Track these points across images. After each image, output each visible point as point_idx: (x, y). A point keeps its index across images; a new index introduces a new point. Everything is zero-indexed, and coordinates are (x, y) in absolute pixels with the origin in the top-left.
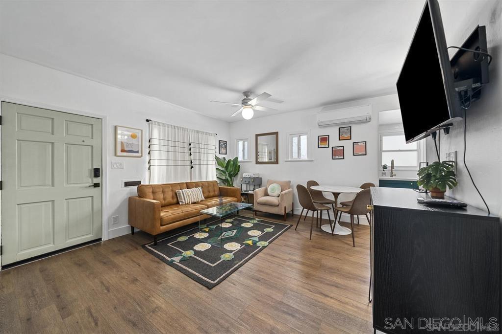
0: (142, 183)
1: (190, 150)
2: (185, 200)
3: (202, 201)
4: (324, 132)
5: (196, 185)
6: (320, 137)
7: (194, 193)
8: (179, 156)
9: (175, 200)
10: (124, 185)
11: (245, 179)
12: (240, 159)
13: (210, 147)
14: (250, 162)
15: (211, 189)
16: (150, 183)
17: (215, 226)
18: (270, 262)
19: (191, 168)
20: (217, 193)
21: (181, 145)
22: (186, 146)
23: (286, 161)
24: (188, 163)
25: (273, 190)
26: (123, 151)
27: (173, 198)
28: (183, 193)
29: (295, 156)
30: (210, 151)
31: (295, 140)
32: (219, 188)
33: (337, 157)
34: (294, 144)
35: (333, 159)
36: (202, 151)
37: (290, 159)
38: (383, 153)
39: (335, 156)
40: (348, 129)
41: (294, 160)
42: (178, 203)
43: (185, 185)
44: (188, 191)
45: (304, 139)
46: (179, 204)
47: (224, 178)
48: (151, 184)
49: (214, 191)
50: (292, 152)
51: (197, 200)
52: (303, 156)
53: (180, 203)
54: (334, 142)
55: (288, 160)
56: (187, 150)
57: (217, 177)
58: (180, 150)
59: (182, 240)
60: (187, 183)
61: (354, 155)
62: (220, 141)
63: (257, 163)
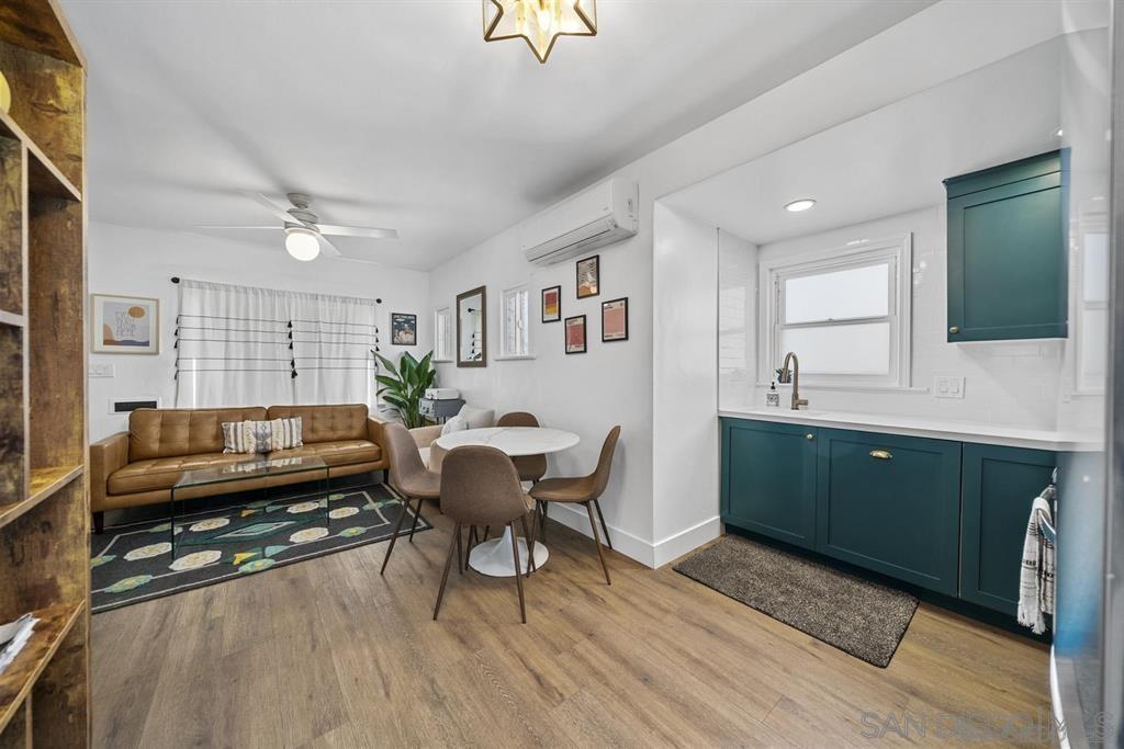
0: (160, 406)
1: (290, 336)
2: (236, 444)
4: (551, 278)
6: (545, 293)
8: (259, 351)
10: (113, 408)
12: (437, 355)
16: (176, 405)
17: (280, 508)
19: (293, 377)
21: (263, 326)
22: (280, 328)
23: (497, 361)
24: (285, 366)
26: (107, 342)
30: (357, 339)
32: (368, 421)
33: (574, 348)
35: (566, 353)
37: (502, 355)
39: (571, 343)
40: (592, 264)
41: (507, 357)
48: (178, 407)
49: (348, 428)
53: (225, 451)
54: (570, 303)
55: (499, 357)
56: (281, 338)
58: (262, 337)
61: (604, 341)
62: (393, 315)
63: (460, 364)
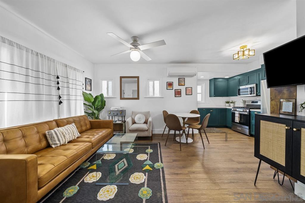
1: (58, 83)
2: (59, 141)
3: (78, 138)
4: (170, 80)
5: (68, 122)
6: (168, 83)
7: (69, 131)
8: (44, 90)
9: (44, 144)
11: (114, 112)
12: (105, 95)
13: (78, 83)
14: (116, 98)
15: (82, 123)
17: (100, 160)
18: (182, 181)
19: (60, 104)
20: (88, 126)
21: (45, 76)
22: (53, 79)
23: (145, 98)
24: (55, 98)
25: (140, 119)
27: (40, 141)
28: (56, 134)
29: (151, 94)
30: (78, 87)
31: (151, 83)
32: (90, 121)
33: (177, 96)
34: (150, 86)
35: (175, 97)
36: (71, 86)
37: (148, 96)
38: (198, 94)
39: (176, 95)
40: (183, 80)
41: (150, 97)
42: (49, 146)
43: (54, 123)
44: (62, 130)
45: (157, 83)
46: (51, 147)
47: (90, 112)
49: (86, 125)
50: (149, 92)
51: (73, 138)
52: (156, 94)
53: (53, 146)
54: (176, 86)
55: (146, 97)
56: (54, 84)
57: (85, 112)
58: (45, 82)
59: (72, 194)
60: (56, 121)
61: (186, 95)
62: (86, 78)
63: (121, 98)
